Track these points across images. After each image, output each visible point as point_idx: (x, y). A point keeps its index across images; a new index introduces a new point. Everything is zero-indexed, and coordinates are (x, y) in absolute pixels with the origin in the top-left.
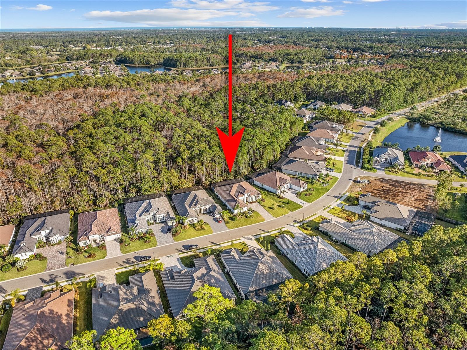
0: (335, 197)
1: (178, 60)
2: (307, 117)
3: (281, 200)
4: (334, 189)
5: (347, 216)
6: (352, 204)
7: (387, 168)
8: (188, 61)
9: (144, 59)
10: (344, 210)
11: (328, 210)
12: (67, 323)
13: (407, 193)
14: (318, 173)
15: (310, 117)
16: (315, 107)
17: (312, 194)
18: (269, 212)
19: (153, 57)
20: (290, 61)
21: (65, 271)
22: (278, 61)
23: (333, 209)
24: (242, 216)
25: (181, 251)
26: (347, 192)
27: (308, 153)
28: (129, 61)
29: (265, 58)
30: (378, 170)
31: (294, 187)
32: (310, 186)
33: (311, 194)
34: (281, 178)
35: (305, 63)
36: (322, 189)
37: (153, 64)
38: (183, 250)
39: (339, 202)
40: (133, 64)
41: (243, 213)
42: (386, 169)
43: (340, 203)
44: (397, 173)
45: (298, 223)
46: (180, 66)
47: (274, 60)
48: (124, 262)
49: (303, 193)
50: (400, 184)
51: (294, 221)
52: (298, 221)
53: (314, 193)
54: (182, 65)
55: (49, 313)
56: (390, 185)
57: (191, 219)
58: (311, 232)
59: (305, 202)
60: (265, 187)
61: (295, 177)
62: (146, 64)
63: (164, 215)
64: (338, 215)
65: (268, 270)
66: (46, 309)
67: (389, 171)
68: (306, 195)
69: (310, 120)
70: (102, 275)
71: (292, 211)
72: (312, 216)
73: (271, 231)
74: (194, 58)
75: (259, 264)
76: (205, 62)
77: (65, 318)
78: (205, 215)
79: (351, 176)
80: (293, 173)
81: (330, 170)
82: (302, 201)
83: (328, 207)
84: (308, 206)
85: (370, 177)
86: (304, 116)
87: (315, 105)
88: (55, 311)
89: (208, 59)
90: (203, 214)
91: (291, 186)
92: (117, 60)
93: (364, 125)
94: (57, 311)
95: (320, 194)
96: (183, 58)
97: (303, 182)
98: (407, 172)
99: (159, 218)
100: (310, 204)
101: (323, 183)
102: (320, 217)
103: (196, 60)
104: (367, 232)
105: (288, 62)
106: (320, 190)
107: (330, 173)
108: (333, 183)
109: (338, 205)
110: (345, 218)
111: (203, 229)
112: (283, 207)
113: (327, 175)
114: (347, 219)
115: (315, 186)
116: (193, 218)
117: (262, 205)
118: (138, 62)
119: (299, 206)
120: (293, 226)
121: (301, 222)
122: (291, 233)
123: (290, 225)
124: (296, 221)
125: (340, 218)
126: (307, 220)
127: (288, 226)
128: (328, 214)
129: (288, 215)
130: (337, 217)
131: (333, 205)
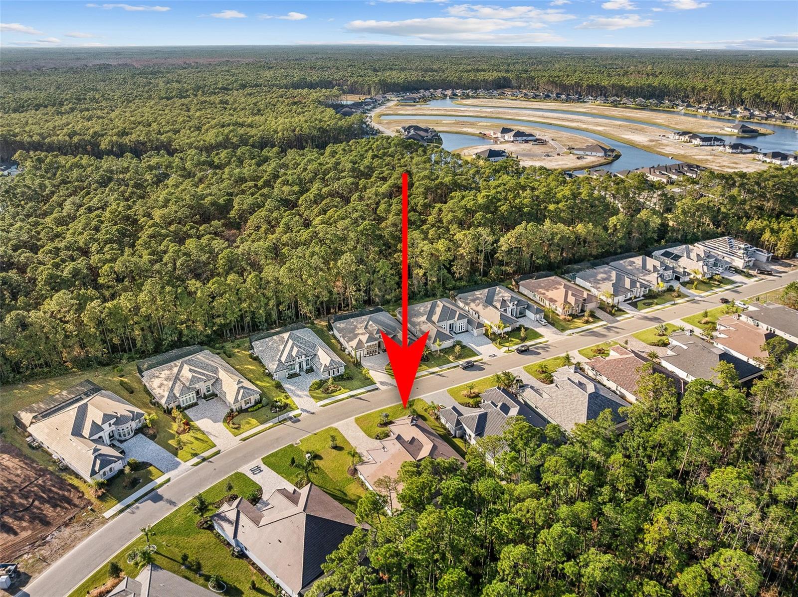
11: (208, 454)
45: (290, 418)
51: (299, 421)
52: (289, 423)
59: (250, 475)
71: (291, 448)
73: (347, 398)
100: (240, 470)
102: (240, 432)
119: (271, 462)
120: (303, 410)
121: (285, 420)
122: (313, 397)
123: (308, 412)
124: (294, 422)
125: (199, 430)
126: (271, 424)
127: (312, 411)
128: (216, 441)
129: (305, 435)
130: (203, 433)
131: (186, 466)
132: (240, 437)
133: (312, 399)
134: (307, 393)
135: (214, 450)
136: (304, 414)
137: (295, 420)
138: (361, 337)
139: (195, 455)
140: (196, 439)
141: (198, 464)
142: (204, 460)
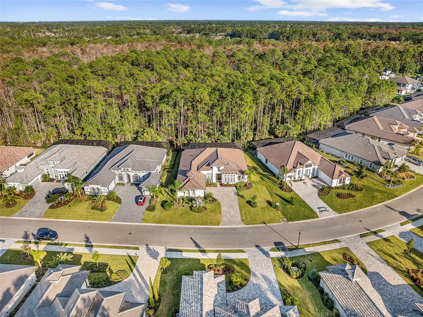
0: (403, 213)
1: (281, 34)
2: (409, 87)
3: (283, 193)
4: (410, 197)
5: (416, 268)
10: (414, 251)
11: (373, 238)
14: (383, 161)
15: (413, 88)
17: (353, 196)
18: (241, 211)
23: (386, 240)
24: (187, 205)
27: (381, 128)
31: (322, 175)
32: (357, 181)
33: (350, 196)
34: (300, 155)
36: (380, 191)
39: (410, 227)
41: (191, 200)
43: (411, 232)
45: (284, 249)
49: (336, 191)
51: (276, 244)
52: (287, 245)
53: (358, 195)
57: (95, 187)
58: (296, 283)
59: (328, 208)
60: (269, 165)
61: (337, 159)
63: (68, 170)
64: (390, 260)
68: (339, 195)
69: (413, 92)
71: (290, 219)
72: (325, 243)
78: (133, 186)
80: (338, 153)
81: (417, 163)
82: (324, 205)
84: (331, 219)
86: (404, 85)
90: (132, 184)
91: (318, 172)
95: (372, 200)
97: (342, 170)
99: (61, 174)
100: (338, 215)
101: (389, 181)
102: (342, 251)
106: (376, 194)
107: (412, 167)
108: (413, 185)
109: (402, 235)
110: (407, 274)
111: (102, 209)
112: (276, 207)
113: (402, 168)
114: (412, 279)
115: (365, 182)
116: (99, 186)
117: (241, 193)
119: (311, 213)
120: (267, 255)
121: (290, 250)
122: (249, 271)
123: (262, 250)
124: (281, 244)
126: (307, 249)
127: (256, 249)
128: (367, 248)
129: (274, 226)
130: (387, 263)
134: (253, 280)
135: (367, 239)
136: (266, 248)
137: (279, 246)
140: (393, 258)
141: (380, 231)
142: (375, 233)
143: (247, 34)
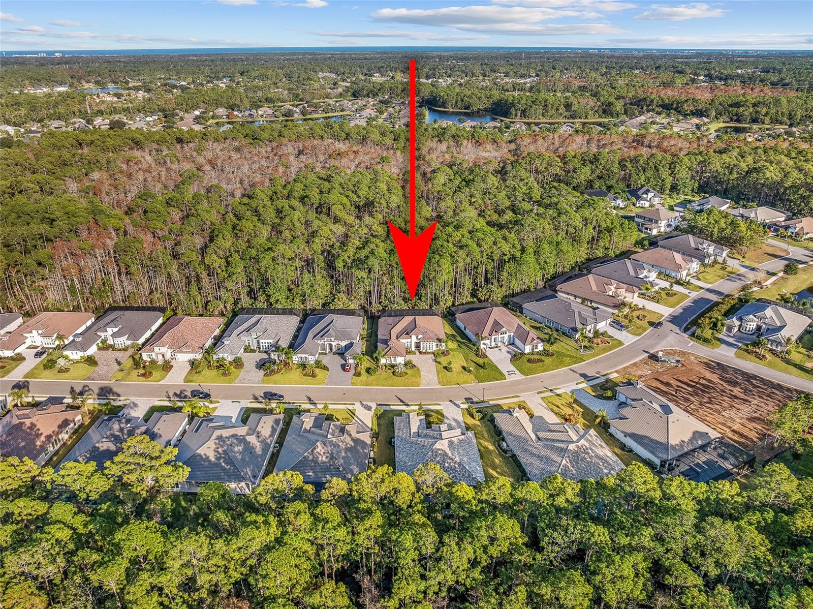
0: (583, 375)
1: (513, 104)
2: (663, 224)
3: (477, 359)
5: (572, 413)
6: (602, 395)
7: (747, 345)
8: (531, 107)
9: (462, 100)
10: (577, 402)
11: (548, 394)
12: (40, 446)
13: (746, 400)
16: (702, 207)
17: (543, 361)
18: (438, 375)
19: (480, 98)
20: (735, 118)
21: (103, 386)
22: (707, 116)
24: (389, 371)
25: (256, 398)
26: (616, 371)
27: (595, 289)
28: (440, 103)
29: (686, 108)
30: (723, 346)
31: (517, 342)
32: (549, 348)
33: (540, 361)
35: (766, 122)
36: (571, 356)
37: (475, 109)
38: (260, 398)
39: (583, 385)
40: (445, 108)
41: (393, 366)
42: (744, 347)
43: (582, 389)
44: (762, 358)
45: (471, 403)
46: (516, 115)
47: (699, 113)
48: (175, 394)
49: (527, 356)
50: (748, 381)
51: (466, 399)
52: (475, 400)
53: (548, 360)
54: (519, 113)
55: (28, 428)
56: (722, 378)
57: (303, 356)
58: (478, 423)
59: (516, 372)
61: (539, 326)
62: (465, 109)
63: (271, 341)
64: (555, 408)
65: (327, 457)
66: (28, 422)
67: (747, 351)
68: (529, 360)
69: (667, 231)
70: (136, 402)
71: (480, 381)
72: (503, 399)
74: (543, 102)
75: (318, 444)
76: (562, 109)
77: (43, 438)
78: (337, 356)
79: (653, 346)
80: (540, 319)
81: (618, 327)
82: (514, 369)
83: (551, 390)
84: (517, 380)
85: (693, 355)
87: (703, 205)
88: (37, 427)
89: (568, 106)
90: (334, 354)
91: (513, 339)
92: (423, 101)
93: (783, 254)
94: (40, 428)
96: (523, 102)
97: (535, 337)
98: (788, 362)
100: (524, 377)
102: (519, 403)
103: (546, 105)
104: (558, 448)
105: (728, 119)
106: (565, 359)
107: (613, 332)
108: (605, 350)
109: (574, 391)
110: (563, 417)
111: (314, 375)
112: (470, 371)
115: (558, 347)
116: (307, 356)
117: (438, 360)
118: (452, 105)
119: (500, 376)
120: (458, 406)
121: (477, 403)
122: (443, 415)
123: (454, 404)
124: (471, 399)
125: (556, 414)
126: (491, 402)
127: (450, 403)
128: (540, 401)
129: (466, 386)
130: (552, 410)
131: (565, 389)
132: (521, 399)
133: (445, 413)
134: (445, 420)
135: (543, 395)
136: (458, 402)
137: (468, 401)
138: (354, 435)
139: (558, 395)
140: (558, 407)
141: (556, 389)
143: (456, 102)
